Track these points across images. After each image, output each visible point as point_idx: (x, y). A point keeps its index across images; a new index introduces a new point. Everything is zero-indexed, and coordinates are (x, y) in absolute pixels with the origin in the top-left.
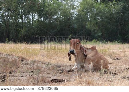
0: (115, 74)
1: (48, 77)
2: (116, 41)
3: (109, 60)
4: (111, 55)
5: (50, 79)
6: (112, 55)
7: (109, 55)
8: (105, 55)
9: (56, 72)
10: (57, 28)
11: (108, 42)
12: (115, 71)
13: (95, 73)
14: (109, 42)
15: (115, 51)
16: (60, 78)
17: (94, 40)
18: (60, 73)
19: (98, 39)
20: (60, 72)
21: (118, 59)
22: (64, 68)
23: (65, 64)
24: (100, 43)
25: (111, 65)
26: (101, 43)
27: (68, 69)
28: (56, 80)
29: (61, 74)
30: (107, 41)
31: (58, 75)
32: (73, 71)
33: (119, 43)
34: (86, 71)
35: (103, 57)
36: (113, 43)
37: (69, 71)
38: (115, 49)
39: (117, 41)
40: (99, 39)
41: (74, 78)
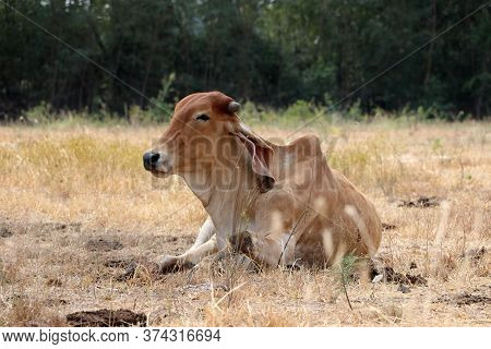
0: (414, 280)
1: (50, 302)
2: (414, 107)
3: (378, 210)
4: (388, 183)
5: (63, 313)
6: (394, 181)
7: (380, 183)
8: (359, 180)
9: (95, 271)
10: (97, 36)
11: (374, 114)
12: (413, 266)
13: (305, 274)
14: (378, 112)
15: (409, 160)
16: (116, 305)
17: (301, 105)
18: (120, 279)
19: (319, 100)
20: (115, 271)
21: (426, 202)
22: (138, 251)
23: (145, 230)
24: (330, 122)
25: (392, 232)
26: (335, 116)
27: (162, 259)
28: (97, 318)
29: (122, 285)
30: (367, 110)
31: (108, 287)
32: (188, 265)
33: (431, 117)
34: (260, 265)
35: (352, 192)
36: (404, 118)
37: (170, 268)
38: (412, 149)
39: (425, 110)
40: (327, 96)
41: (196, 305)
